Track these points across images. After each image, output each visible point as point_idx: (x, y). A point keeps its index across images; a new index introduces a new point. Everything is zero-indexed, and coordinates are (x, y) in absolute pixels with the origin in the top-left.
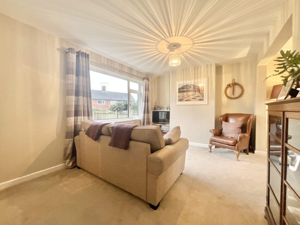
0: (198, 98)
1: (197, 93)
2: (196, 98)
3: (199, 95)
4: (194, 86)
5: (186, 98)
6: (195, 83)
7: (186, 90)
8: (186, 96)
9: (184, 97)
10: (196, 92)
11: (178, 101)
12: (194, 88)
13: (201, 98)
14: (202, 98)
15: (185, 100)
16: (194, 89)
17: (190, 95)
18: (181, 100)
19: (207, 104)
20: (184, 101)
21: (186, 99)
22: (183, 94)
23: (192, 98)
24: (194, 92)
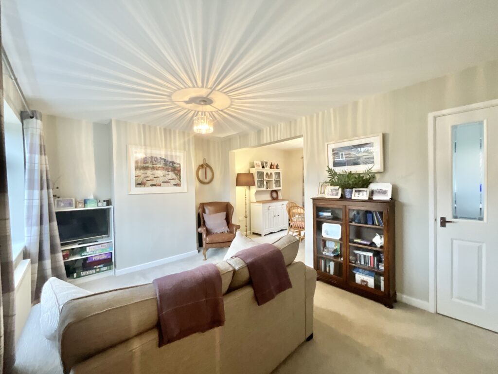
0: (173, 182)
1: (170, 173)
2: (169, 182)
3: (174, 176)
4: (165, 161)
5: (151, 180)
6: (166, 155)
7: (150, 165)
8: (151, 177)
9: (149, 179)
10: (169, 171)
11: (136, 187)
12: (166, 164)
13: (177, 181)
14: (179, 182)
15: (151, 185)
16: (166, 166)
17: (158, 176)
18: (139, 184)
19: (186, 191)
20: (148, 186)
21: (151, 183)
22: (146, 174)
23: (163, 182)
24: (166, 172)
